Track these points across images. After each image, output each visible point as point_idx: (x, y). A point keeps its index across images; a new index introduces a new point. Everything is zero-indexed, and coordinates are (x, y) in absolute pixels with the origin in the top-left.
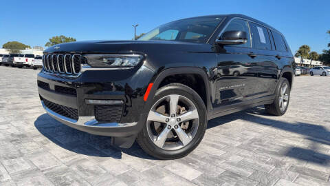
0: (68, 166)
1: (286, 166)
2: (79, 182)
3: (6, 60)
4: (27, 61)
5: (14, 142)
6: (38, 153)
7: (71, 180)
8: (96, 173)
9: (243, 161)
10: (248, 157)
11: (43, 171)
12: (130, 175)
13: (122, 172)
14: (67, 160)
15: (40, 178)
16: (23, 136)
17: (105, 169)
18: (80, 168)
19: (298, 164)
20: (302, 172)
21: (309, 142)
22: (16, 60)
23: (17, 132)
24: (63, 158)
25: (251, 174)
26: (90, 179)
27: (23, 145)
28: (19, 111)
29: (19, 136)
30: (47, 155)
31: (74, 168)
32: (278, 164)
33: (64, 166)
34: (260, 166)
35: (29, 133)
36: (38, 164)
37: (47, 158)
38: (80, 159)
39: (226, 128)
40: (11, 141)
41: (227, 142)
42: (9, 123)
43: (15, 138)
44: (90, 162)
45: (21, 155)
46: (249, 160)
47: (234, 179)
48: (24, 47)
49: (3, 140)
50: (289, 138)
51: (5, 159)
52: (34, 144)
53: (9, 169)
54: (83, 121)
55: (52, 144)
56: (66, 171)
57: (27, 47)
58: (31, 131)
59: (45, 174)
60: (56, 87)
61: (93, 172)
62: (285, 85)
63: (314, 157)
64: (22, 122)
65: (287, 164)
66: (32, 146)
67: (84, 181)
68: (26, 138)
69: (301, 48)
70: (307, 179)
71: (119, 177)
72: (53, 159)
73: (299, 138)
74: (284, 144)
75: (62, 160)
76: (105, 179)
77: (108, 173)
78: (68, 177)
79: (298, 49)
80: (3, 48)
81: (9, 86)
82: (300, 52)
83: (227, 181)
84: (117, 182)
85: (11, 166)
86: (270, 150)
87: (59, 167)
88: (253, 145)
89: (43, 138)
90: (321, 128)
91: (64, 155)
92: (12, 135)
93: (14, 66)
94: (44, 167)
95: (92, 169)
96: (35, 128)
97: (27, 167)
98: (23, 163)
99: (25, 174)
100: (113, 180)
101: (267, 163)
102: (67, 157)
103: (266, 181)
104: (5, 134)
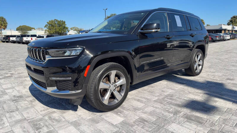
0: (43, 116)
1: (181, 114)
2: (47, 127)
3: (18, 39)
4: (32, 39)
5: (15, 101)
6: (28, 108)
7: (43, 125)
8: (58, 121)
9: (154, 111)
10: (158, 108)
11: (28, 120)
12: (78, 122)
13: (74, 120)
14: (43, 112)
15: (26, 124)
16: (21, 97)
17: (64, 118)
18: (50, 118)
19: (190, 113)
20: (189, 118)
21: (206, 96)
22: (25, 39)
23: (18, 94)
24: (41, 111)
25: (155, 120)
26: (54, 125)
27: (20, 103)
28: (21, 79)
29: (18, 97)
30: (32, 110)
31: (46, 118)
32: (176, 113)
33: (41, 117)
34: (163, 114)
35: (25, 95)
36: (26, 116)
37: (32, 111)
38: (51, 111)
39: (152, 87)
40: (13, 101)
41: (149, 98)
42: (14, 88)
43: (16, 99)
44: (57, 113)
45: (17, 109)
46: (158, 111)
47: (142, 123)
48: (30, 29)
49: (8, 100)
50: (193, 93)
51: (8, 112)
52: (26, 102)
53: (9, 119)
54: (50, 90)
55: (37, 102)
56: (41, 120)
57: (33, 28)
58: (26, 93)
59: (29, 122)
60: (34, 69)
61: (57, 120)
62: (199, 54)
63: (204, 107)
64: (21, 87)
65: (182, 113)
66: (24, 104)
67: (50, 126)
68: (22, 98)
69: (232, 18)
70: (190, 123)
71: (72, 123)
72: (35, 112)
73: (201, 93)
74: (188, 98)
75: (41, 113)
76: (63, 124)
77: (66, 121)
78: (42, 124)
79: (230, 19)
80: (17, 30)
81: (18, 60)
82: (231, 21)
83: (137, 125)
84: (69, 126)
85: (10, 117)
86: (176, 102)
87: (38, 118)
88: (166, 99)
89: (32, 98)
90: (221, 85)
91: (43, 109)
92: (14, 96)
93: (23, 43)
94: (29, 117)
95: (57, 118)
96: (29, 91)
97: (19, 117)
98: (17, 115)
99: (17, 122)
100: (67, 125)
101: (169, 112)
102: (44, 110)
103: (163, 124)
104: (10, 96)
